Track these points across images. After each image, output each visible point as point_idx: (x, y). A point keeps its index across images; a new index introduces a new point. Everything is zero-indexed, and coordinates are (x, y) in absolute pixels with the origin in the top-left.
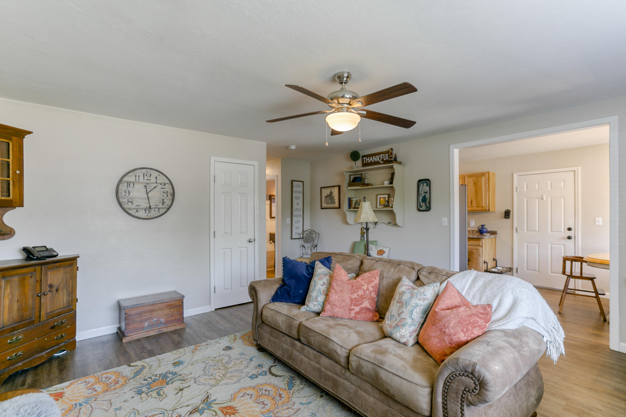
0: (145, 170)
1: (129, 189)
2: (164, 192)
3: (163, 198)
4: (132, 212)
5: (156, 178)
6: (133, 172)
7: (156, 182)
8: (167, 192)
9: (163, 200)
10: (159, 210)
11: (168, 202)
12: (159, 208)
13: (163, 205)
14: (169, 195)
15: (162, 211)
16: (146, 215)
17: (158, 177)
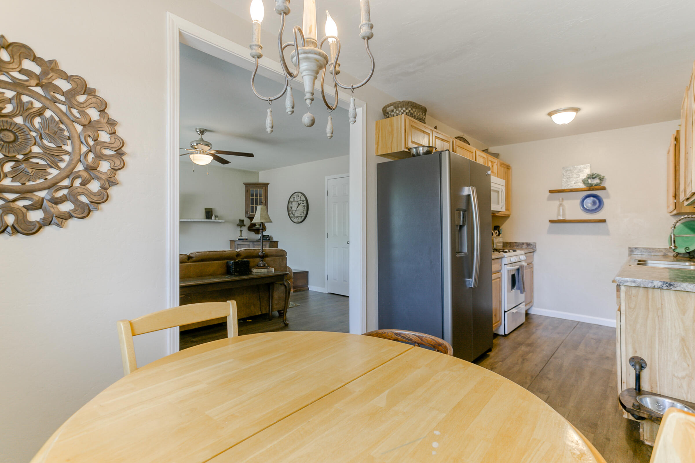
0: (296, 193)
1: (292, 206)
2: (303, 206)
3: (303, 210)
4: (292, 219)
5: (301, 197)
6: (293, 196)
7: (301, 200)
8: (305, 206)
9: (303, 211)
10: (302, 218)
11: (305, 212)
12: (302, 216)
13: (303, 214)
14: (305, 208)
15: (303, 218)
16: (297, 221)
17: (301, 196)
